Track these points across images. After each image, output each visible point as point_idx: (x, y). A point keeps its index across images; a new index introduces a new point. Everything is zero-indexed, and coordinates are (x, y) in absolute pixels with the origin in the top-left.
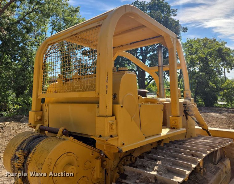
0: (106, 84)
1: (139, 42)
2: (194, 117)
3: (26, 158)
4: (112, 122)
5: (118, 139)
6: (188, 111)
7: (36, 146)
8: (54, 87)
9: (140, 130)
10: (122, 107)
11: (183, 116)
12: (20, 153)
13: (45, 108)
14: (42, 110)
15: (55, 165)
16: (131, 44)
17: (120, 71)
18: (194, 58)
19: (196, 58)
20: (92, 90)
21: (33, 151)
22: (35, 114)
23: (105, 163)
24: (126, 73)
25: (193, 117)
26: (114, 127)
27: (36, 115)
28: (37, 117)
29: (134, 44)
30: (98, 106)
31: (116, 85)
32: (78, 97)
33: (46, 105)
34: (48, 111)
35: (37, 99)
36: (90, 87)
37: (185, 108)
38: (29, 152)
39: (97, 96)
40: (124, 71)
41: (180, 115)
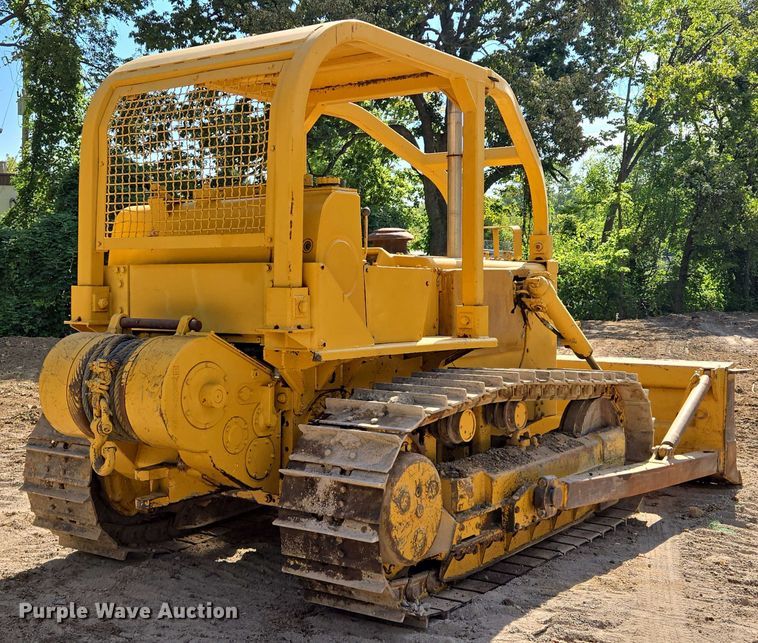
0: (290, 218)
1: (384, 80)
2: (546, 318)
3: (115, 373)
4: (301, 298)
5: (312, 334)
6: (528, 297)
7: (138, 350)
8: (134, 219)
9: (363, 324)
10: (323, 267)
11: (513, 312)
12: (102, 365)
13: (117, 278)
14: (105, 284)
15: (185, 380)
16: (360, 84)
17: (320, 185)
18: (687, 81)
19: (694, 80)
20: (255, 231)
21: (131, 360)
22: (92, 293)
23: (282, 398)
24: (334, 192)
25: (541, 314)
26: (305, 307)
27: (94, 296)
28: (97, 301)
29: (369, 86)
30: (270, 268)
31: (311, 221)
32: (218, 246)
33: (122, 270)
34: (126, 285)
35: (95, 253)
36: (250, 224)
37: (521, 288)
38: (121, 363)
39: (268, 245)
40: (328, 187)
41: (484, 300)
